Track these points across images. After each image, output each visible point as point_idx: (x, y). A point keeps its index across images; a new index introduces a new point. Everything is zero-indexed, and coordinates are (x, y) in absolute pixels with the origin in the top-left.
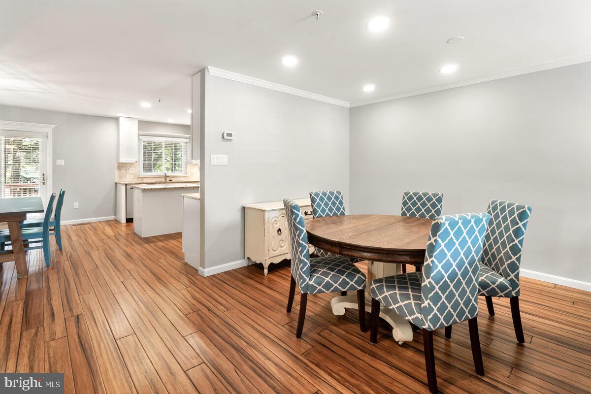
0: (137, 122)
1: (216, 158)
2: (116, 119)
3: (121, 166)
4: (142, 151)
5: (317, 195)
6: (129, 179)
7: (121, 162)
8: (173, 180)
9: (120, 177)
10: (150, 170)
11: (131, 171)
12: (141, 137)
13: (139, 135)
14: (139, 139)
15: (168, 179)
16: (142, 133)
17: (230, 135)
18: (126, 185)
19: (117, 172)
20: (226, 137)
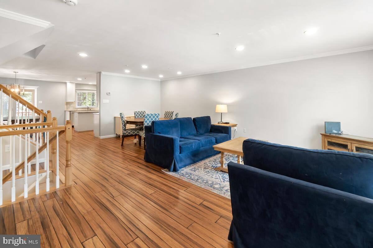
0: (75, 84)
1: (105, 101)
2: (66, 83)
3: (68, 104)
4: (77, 97)
5: (136, 112)
6: (71, 109)
7: (67, 102)
8: (91, 109)
9: (67, 108)
10: (81, 105)
11: (72, 106)
12: (77, 91)
13: (76, 90)
14: (76, 92)
15: (89, 109)
16: (77, 89)
17: (109, 93)
18: (70, 111)
19: (65, 106)
20: (108, 94)
